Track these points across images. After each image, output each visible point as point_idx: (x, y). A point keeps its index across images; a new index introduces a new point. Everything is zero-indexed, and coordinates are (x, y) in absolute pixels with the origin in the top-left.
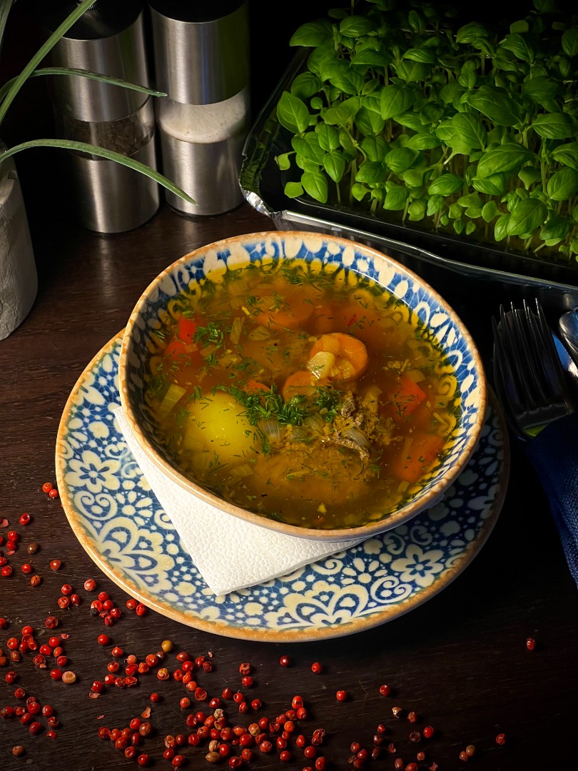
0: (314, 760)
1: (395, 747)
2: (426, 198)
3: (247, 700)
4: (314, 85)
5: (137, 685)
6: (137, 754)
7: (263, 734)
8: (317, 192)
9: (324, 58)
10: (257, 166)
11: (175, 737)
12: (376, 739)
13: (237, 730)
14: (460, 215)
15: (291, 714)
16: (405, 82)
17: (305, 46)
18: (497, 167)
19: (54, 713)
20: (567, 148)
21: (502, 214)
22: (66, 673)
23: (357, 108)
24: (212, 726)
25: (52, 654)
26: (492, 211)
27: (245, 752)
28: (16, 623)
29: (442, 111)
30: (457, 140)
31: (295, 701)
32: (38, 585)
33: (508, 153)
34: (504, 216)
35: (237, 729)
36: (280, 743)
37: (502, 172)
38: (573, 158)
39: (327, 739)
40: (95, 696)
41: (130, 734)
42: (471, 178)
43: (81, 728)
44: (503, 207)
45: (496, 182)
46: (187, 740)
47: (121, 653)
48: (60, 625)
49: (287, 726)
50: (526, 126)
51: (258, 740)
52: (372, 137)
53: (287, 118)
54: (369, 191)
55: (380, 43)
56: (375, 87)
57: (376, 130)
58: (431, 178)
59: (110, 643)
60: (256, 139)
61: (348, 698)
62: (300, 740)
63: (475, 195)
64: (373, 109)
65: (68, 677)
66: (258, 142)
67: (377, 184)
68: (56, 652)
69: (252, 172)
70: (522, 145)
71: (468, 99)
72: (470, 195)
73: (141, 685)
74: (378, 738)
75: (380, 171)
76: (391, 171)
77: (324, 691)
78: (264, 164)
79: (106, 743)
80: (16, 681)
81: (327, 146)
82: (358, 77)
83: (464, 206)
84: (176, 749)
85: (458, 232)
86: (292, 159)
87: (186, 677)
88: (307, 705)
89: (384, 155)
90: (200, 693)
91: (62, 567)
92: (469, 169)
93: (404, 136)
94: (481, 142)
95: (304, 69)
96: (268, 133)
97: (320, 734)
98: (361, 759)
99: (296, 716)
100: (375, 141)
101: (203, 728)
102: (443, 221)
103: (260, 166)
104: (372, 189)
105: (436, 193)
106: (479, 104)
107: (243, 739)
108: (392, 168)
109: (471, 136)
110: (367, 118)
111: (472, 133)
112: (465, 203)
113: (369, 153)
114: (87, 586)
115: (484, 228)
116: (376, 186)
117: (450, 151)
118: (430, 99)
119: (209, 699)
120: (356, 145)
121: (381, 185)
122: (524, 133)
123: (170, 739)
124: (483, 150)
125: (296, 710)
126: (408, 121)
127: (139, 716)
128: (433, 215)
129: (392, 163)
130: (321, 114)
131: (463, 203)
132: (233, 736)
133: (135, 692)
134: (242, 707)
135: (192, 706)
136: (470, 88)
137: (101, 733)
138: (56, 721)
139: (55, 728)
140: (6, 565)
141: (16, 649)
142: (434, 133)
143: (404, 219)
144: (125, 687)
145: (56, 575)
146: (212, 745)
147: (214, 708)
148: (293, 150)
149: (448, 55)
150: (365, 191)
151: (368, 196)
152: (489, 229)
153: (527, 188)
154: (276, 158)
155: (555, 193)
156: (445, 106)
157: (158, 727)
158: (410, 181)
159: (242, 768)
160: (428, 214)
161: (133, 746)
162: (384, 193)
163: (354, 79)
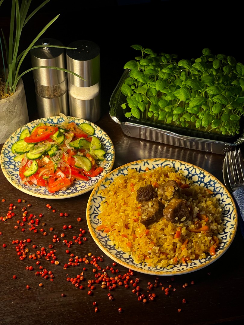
0: (136, 287)
1: (162, 283)
2: (173, 115)
3: (115, 270)
4: (132, 81)
5: (79, 266)
6: (79, 286)
7: (119, 280)
8: (136, 115)
9: (135, 73)
10: (114, 109)
12: (156, 281)
13: (111, 278)
14: (184, 120)
15: (129, 274)
16: (163, 79)
17: (128, 68)
18: (196, 104)
19: (52, 273)
20: (217, 97)
21: (197, 119)
23: (147, 88)
24: (103, 277)
25: (51, 256)
26: (194, 119)
27: (114, 285)
28: (39, 247)
29: (175, 87)
30: (181, 96)
31: (130, 270)
32: (46, 235)
33: (199, 99)
36: (125, 282)
37: (197, 106)
38: (220, 100)
39: (140, 281)
40: (65, 269)
41: (77, 279)
42: (187, 108)
43: (61, 278)
44: (197, 117)
45: (195, 109)
46: (95, 281)
47: (73, 256)
48: (53, 248)
49: (127, 277)
50: (204, 90)
51: (118, 282)
52: (153, 96)
53: (125, 92)
55: (154, 67)
56: (152, 81)
57: (154, 95)
58: (173, 109)
59: (70, 253)
62: (131, 282)
63: (188, 114)
64: (153, 87)
65: (57, 262)
66: (114, 101)
67: (156, 112)
68: (52, 255)
70: (203, 96)
72: (186, 114)
73: (80, 266)
75: (157, 107)
76: (160, 107)
79: (69, 283)
80: (40, 264)
81: (139, 100)
83: (185, 117)
84: (92, 284)
85: (183, 126)
86: (127, 105)
87: (94, 263)
89: (158, 102)
90: (99, 267)
91: (53, 230)
92: (186, 105)
93: (163, 96)
94: (189, 96)
96: (117, 98)
97: (138, 280)
98: (151, 287)
99: (130, 274)
100: (154, 98)
101: (100, 278)
102: (178, 123)
103: (115, 109)
104: (154, 113)
105: (175, 113)
106: (189, 83)
107: (113, 281)
108: (161, 106)
109: (186, 95)
110: (151, 91)
111: (186, 94)
112: (185, 116)
113: (153, 102)
114: (62, 235)
115: (191, 126)
116: (155, 112)
117: (179, 100)
118: (171, 84)
119: (102, 270)
120: (148, 99)
121: (157, 112)
122: (203, 93)
123: (90, 281)
124: (190, 99)
125: (130, 273)
126: (165, 91)
127: (80, 274)
129: (160, 104)
130: (135, 91)
131: (184, 116)
132: (110, 280)
133: (78, 267)
134: (113, 272)
135: (96, 272)
136: (184, 80)
137: (67, 279)
138: (53, 276)
139: (52, 278)
140: (35, 229)
141: (40, 254)
142: (174, 94)
143: (165, 123)
144: (75, 266)
145: (52, 233)
146: (103, 283)
147: (104, 272)
148: (127, 102)
149: (176, 70)
150: (152, 114)
151: (153, 116)
152: (193, 126)
153: (205, 110)
154: (121, 105)
155: (215, 111)
156: (176, 86)
157: (86, 278)
158: (167, 110)
159: (113, 290)
160: (174, 120)
161: (78, 283)
162: (159, 114)
163: (146, 79)
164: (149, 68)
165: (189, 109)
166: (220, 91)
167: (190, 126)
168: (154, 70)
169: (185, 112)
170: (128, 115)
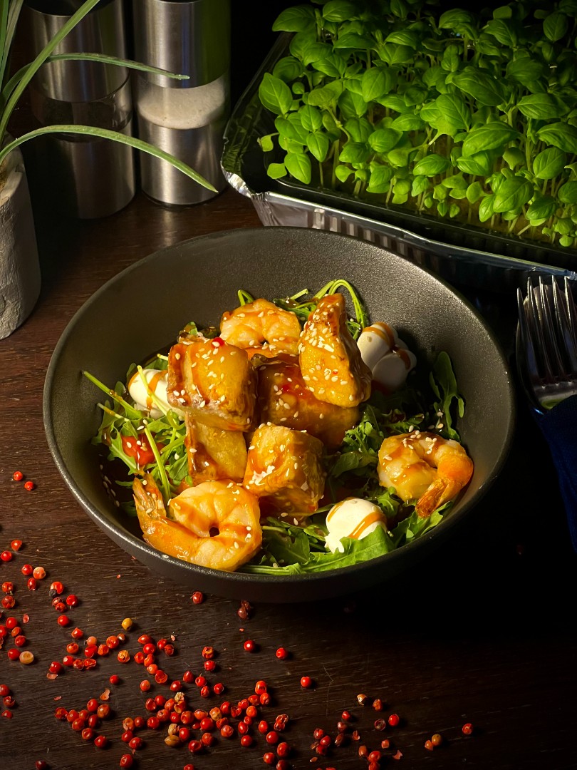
0: (276, 745)
1: (359, 734)
2: (411, 178)
3: (209, 684)
4: (296, 68)
5: (96, 667)
6: (94, 736)
7: (224, 719)
8: (300, 172)
9: (306, 42)
10: (238, 150)
11: (134, 720)
12: (339, 725)
14: (444, 196)
15: (254, 699)
16: (387, 64)
17: (287, 30)
18: (483, 145)
19: (9, 692)
20: (553, 127)
21: (486, 195)
22: (23, 653)
23: (339, 91)
24: (172, 710)
25: (9, 635)
26: (476, 192)
29: (426, 93)
31: (259, 686)
33: (493, 131)
34: (488, 197)
35: (198, 713)
36: (241, 728)
37: (487, 151)
38: (559, 138)
39: (290, 725)
40: (53, 677)
41: (87, 715)
42: (456, 158)
43: (37, 708)
44: (488, 189)
45: (482, 161)
46: (146, 722)
47: (81, 634)
48: (17, 606)
49: (250, 711)
50: (511, 106)
51: (218, 725)
52: (356, 119)
53: (270, 100)
54: (353, 172)
55: (363, 26)
56: (358, 70)
57: (359, 113)
58: (415, 160)
59: (69, 624)
60: (237, 123)
61: (312, 685)
62: (262, 726)
64: (356, 91)
65: (26, 656)
66: (239, 127)
67: (361, 165)
68: (14, 632)
69: (233, 155)
70: (507, 124)
71: (453, 80)
72: (454, 176)
73: (100, 668)
74: (342, 725)
75: (365, 152)
76: (375, 152)
77: (288, 677)
78: (246, 148)
79: (62, 724)
81: (310, 127)
82: (341, 60)
83: (449, 187)
84: (135, 731)
85: (442, 214)
86: (275, 140)
87: (147, 660)
88: (271, 691)
89: (368, 135)
90: (161, 675)
91: (23, 547)
92: (454, 150)
93: (387, 118)
94: (465, 123)
95: (286, 53)
96: (249, 118)
97: (283, 720)
98: (324, 745)
99: (259, 701)
100: (358, 122)
101: (163, 711)
102: (427, 203)
103: (241, 150)
104: (356, 170)
105: (420, 174)
106: (464, 84)
107: (203, 723)
108: (376, 149)
109: (456, 118)
110: (349, 100)
111: (456, 114)
112: (450, 184)
113: (353, 134)
115: (467, 214)
116: (359, 166)
117: (435, 131)
118: (414, 83)
119: (169, 683)
120: (340, 126)
121: (364, 166)
122: (509, 115)
123: (129, 722)
124: (468, 131)
125: (259, 695)
126: (392, 103)
127: (97, 698)
128: (417, 197)
129: (376, 143)
130: (303, 99)
131: (447, 184)
132: (194, 720)
133: (93, 674)
134: (204, 690)
135: (151, 690)
136: (453, 71)
137: (58, 713)
138: (12, 700)
139: (10, 707)
142: (419, 114)
143: (387, 201)
144: (84, 669)
145: (17, 556)
146: (171, 729)
147: (175, 691)
148: (277, 131)
149: (431, 40)
150: (349, 172)
151: (352, 177)
152: (472, 214)
153: (512, 168)
154: (258, 140)
155: (541, 171)
156: (429, 90)
157: (117, 707)
158: (394, 160)
159: (202, 752)
160: (413, 195)
161: (91, 727)
162: (368, 174)
163: (337, 62)
164: (347, 30)
165: (463, 163)
166: (559, 109)
167: (463, 213)
168: (362, 37)
169: (450, 171)
170: (275, 171)
